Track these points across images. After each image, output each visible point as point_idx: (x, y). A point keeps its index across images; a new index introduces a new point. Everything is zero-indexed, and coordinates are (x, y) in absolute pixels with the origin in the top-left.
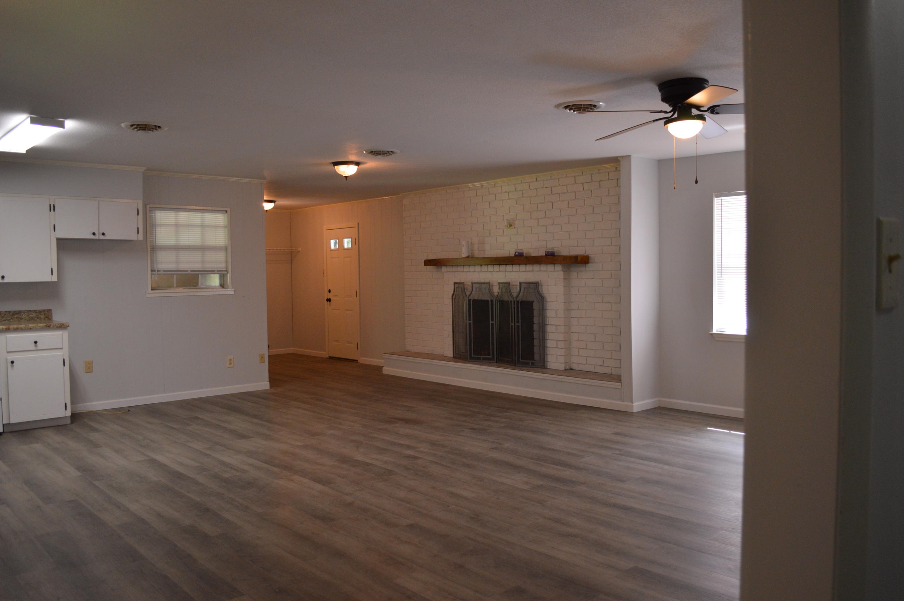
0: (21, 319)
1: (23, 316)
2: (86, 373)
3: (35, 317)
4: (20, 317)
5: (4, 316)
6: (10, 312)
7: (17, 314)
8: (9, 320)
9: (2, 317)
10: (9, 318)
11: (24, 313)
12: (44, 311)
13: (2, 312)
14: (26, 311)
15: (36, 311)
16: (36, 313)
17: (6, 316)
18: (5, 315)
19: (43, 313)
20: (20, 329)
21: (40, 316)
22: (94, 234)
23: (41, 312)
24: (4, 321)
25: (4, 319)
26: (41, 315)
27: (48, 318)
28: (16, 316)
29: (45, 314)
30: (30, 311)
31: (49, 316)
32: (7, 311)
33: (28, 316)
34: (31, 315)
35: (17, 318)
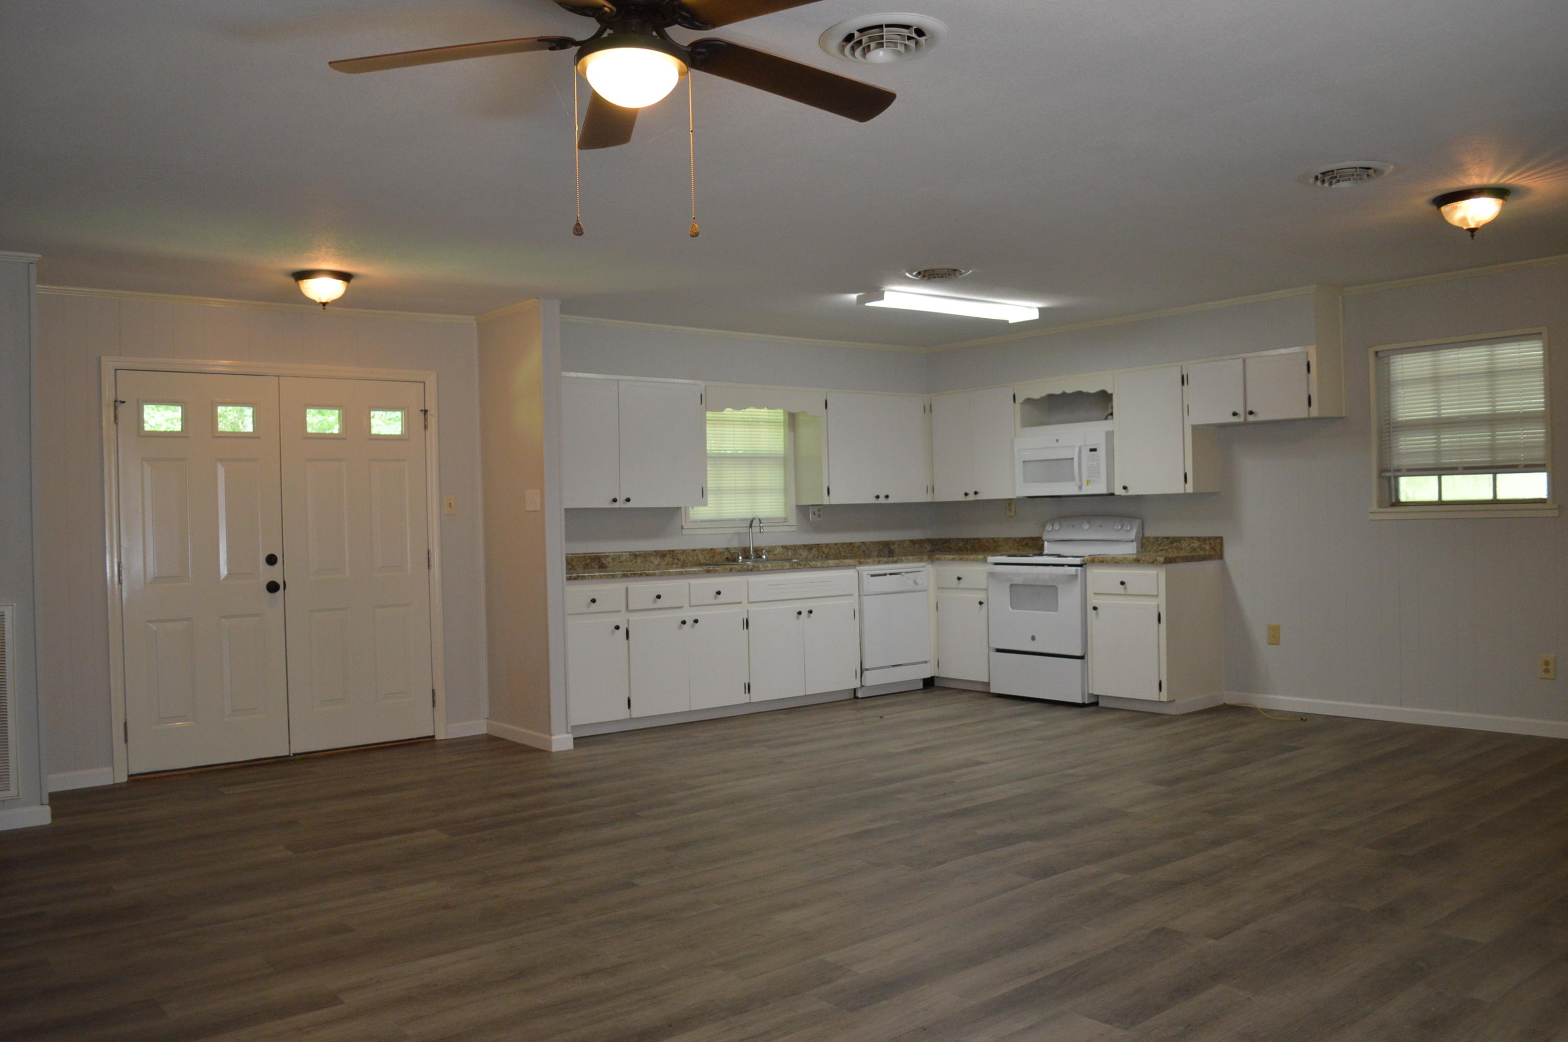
0: (1181, 549)
1: (1184, 545)
2: (1269, 644)
3: (1198, 547)
4: (1179, 545)
5: (1161, 544)
6: (1168, 538)
7: (1175, 541)
8: (1167, 550)
9: (1159, 545)
10: (1167, 548)
11: (1185, 540)
12: (1210, 538)
13: (1159, 537)
14: (1187, 537)
15: (1199, 538)
16: (1199, 541)
17: (1162, 544)
18: (1162, 542)
19: (1207, 542)
20: (1105, 562)
21: (1204, 546)
22: (1235, 414)
23: (1206, 539)
24: (1161, 550)
25: (1161, 548)
26: (1205, 544)
27: (1214, 549)
28: (1175, 545)
29: (1210, 544)
30: (1192, 538)
31: (1215, 546)
32: (1164, 538)
33: (1189, 545)
34: (1192, 545)
35: (1175, 547)
